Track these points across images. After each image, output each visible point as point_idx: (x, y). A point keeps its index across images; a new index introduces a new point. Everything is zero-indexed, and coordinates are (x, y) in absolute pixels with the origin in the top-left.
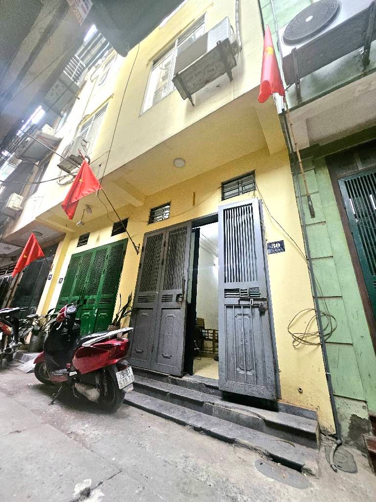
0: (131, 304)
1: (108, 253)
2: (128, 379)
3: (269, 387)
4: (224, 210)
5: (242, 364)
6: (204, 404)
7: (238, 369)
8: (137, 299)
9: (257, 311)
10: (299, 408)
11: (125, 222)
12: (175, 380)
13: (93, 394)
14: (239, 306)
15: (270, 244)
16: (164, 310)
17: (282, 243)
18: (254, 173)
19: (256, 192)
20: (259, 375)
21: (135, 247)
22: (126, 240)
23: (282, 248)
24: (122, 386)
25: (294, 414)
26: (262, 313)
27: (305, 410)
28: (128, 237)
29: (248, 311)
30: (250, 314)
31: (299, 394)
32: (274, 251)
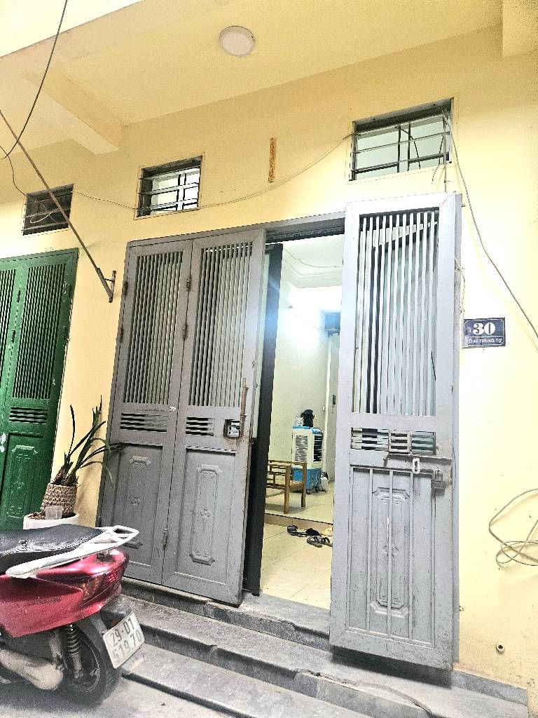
0: (103, 432)
1: (20, 284)
2: (130, 641)
3: (439, 644)
4: (361, 218)
5: (382, 594)
6: (298, 674)
7: (373, 604)
8: (118, 420)
9: (426, 484)
10: (494, 683)
11: (65, 195)
12: (224, 611)
13: (48, 676)
14: (384, 471)
15: (470, 323)
16: (191, 455)
17: (500, 322)
18: (449, 110)
19: (451, 168)
20: (418, 620)
21: (104, 280)
22: (73, 254)
23: (499, 337)
24: (118, 661)
25: (483, 692)
26: (437, 491)
27: (506, 686)
28: (78, 245)
29: (403, 482)
30: (410, 491)
31: (495, 654)
32: (478, 342)
